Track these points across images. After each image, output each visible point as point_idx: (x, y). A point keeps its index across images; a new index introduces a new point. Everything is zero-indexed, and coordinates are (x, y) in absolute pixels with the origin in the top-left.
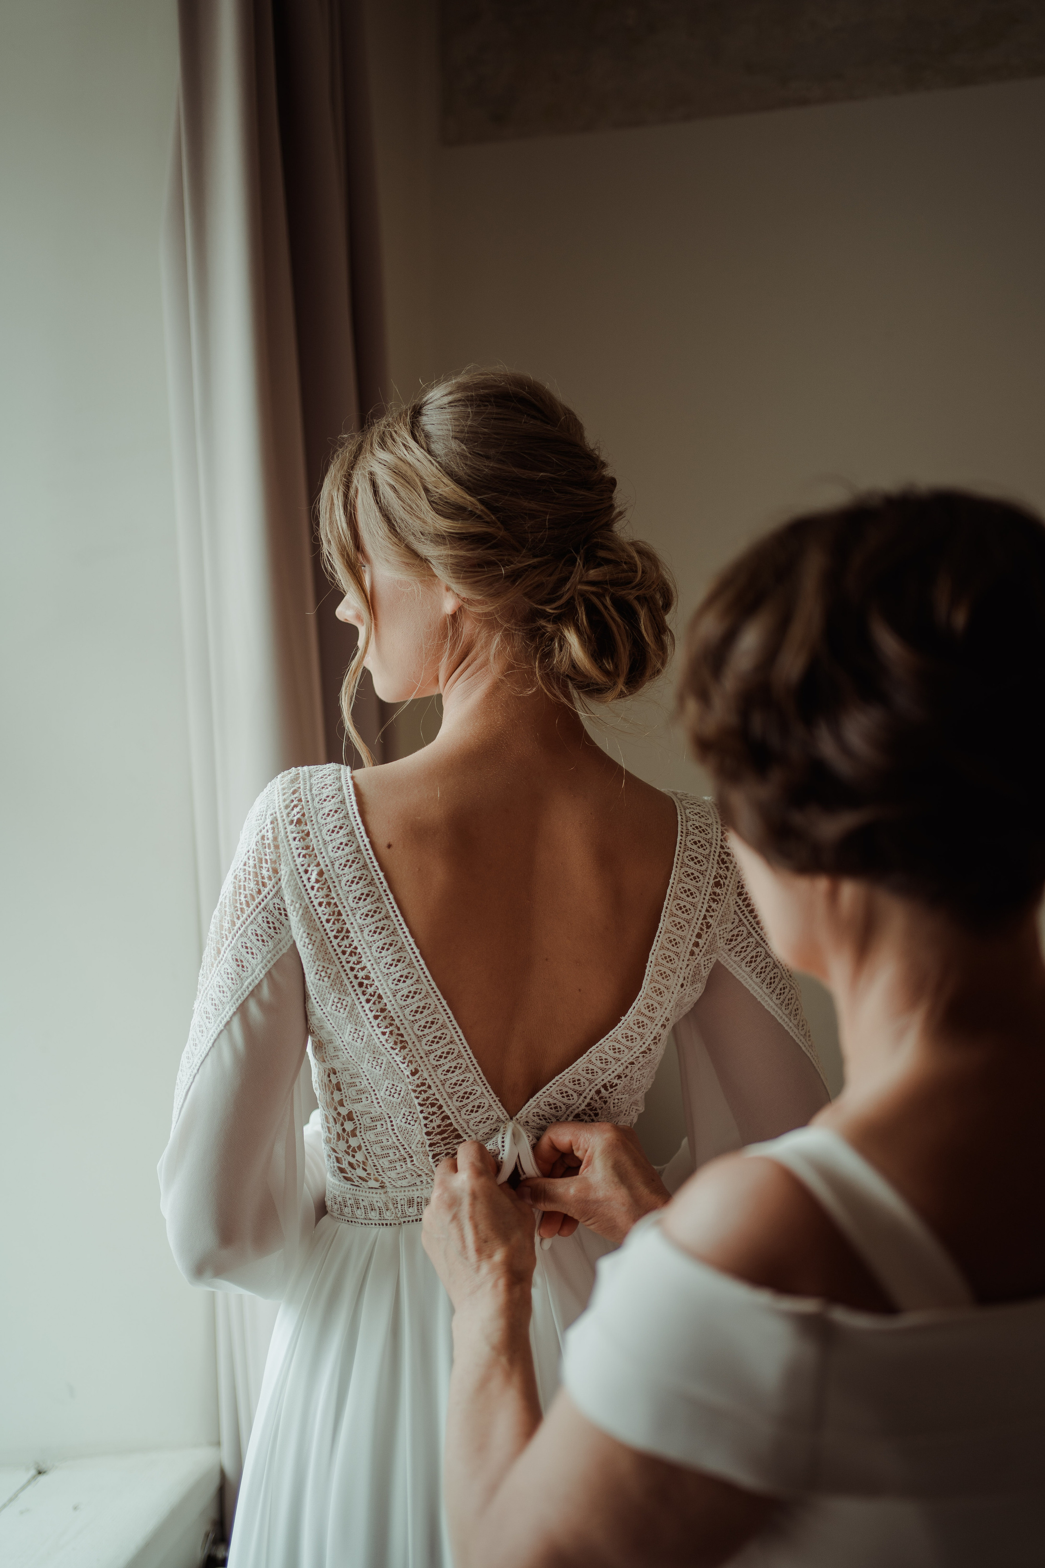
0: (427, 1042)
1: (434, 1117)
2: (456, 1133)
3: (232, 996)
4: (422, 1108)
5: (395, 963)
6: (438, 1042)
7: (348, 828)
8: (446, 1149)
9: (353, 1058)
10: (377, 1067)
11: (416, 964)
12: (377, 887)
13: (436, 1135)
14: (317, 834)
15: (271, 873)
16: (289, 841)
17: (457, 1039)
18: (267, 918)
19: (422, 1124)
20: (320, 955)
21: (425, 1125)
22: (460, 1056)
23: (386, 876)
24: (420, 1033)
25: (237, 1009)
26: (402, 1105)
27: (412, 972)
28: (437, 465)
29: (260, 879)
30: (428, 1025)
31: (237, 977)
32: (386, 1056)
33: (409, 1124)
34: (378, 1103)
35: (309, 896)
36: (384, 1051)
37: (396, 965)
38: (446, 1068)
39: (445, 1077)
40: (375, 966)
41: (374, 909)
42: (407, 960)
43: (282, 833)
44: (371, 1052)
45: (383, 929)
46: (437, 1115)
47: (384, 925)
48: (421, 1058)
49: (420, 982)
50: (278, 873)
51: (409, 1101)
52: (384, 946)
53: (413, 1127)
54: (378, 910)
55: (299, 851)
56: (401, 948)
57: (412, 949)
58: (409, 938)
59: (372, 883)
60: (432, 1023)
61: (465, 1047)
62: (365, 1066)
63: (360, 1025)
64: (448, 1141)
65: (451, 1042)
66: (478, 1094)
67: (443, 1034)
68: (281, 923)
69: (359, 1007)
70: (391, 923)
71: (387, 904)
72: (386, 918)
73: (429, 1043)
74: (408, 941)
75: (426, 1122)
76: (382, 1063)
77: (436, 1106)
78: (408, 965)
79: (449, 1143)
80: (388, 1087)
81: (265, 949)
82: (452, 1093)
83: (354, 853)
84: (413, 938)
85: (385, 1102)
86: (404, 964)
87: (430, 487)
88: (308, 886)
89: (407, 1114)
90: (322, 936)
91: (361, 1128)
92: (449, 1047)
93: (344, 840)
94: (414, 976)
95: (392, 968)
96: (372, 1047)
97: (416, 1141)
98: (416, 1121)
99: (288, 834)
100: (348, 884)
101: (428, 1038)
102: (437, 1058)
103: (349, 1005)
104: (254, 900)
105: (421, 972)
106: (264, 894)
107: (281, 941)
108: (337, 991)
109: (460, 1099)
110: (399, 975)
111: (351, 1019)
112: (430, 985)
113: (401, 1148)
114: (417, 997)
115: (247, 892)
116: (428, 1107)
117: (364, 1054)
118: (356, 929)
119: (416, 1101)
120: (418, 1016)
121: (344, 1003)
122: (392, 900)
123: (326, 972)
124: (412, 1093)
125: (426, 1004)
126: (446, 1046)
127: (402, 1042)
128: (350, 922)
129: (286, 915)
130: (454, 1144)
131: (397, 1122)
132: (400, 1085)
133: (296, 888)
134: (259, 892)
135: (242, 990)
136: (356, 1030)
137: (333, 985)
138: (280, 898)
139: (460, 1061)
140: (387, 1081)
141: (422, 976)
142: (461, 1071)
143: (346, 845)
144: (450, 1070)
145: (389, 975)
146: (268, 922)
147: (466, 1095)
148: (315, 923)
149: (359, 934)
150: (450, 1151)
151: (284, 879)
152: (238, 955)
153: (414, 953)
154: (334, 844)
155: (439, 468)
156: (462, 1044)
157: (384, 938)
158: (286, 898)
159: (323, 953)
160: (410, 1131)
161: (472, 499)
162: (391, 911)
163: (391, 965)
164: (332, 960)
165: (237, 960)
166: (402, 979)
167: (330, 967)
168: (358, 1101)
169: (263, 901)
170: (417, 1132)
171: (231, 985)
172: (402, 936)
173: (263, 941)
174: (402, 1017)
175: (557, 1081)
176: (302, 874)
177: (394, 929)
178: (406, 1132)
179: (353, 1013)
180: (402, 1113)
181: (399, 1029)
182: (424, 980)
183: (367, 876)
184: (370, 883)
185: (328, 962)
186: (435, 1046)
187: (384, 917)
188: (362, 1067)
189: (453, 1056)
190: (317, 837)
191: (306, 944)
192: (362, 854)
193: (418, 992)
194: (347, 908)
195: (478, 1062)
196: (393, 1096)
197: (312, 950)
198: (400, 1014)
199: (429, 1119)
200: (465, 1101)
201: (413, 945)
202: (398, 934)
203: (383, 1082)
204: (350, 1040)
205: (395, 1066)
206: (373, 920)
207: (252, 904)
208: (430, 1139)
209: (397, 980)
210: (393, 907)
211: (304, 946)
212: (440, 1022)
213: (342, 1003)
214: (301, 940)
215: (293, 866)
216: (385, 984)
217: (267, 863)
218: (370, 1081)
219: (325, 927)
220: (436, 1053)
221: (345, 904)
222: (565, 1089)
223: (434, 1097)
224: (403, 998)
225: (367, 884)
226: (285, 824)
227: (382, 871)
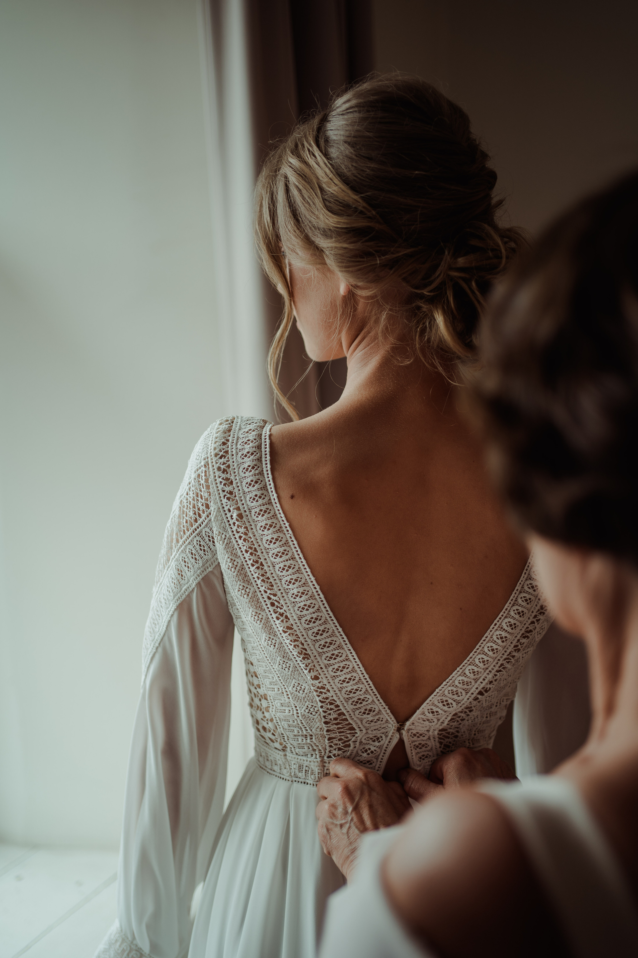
0: (326, 657)
1: (332, 712)
2: (351, 726)
3: (174, 597)
4: (322, 704)
5: (300, 594)
6: (335, 659)
7: (262, 483)
8: (340, 736)
9: (268, 658)
10: (286, 669)
11: (317, 597)
12: (285, 534)
13: (332, 724)
14: (238, 485)
15: (204, 508)
16: (217, 484)
17: (351, 658)
18: (200, 542)
19: (322, 716)
20: (240, 577)
21: (324, 717)
22: (354, 670)
23: (290, 526)
24: (321, 651)
25: (177, 607)
26: (306, 699)
27: (314, 603)
28: (330, 166)
29: (196, 510)
30: (327, 645)
31: (178, 583)
32: (293, 662)
33: (311, 714)
34: (288, 695)
35: (232, 530)
36: (291, 657)
37: (301, 597)
38: (342, 678)
39: (341, 686)
40: (284, 594)
41: (282, 551)
42: (310, 593)
43: (212, 476)
44: (282, 656)
45: (290, 567)
46: (334, 710)
47: (291, 564)
48: (321, 668)
49: (320, 611)
50: (209, 509)
51: (311, 697)
52: (291, 581)
53: (314, 717)
54: (286, 552)
55: (225, 493)
56: (304, 584)
57: (314, 585)
58: (311, 576)
59: (280, 530)
60: (331, 644)
61: (358, 665)
62: (276, 667)
63: (273, 635)
64: (342, 730)
65: (347, 660)
66: (370, 701)
67: (340, 653)
68: (209, 547)
69: (271, 621)
70: (296, 563)
71: (293, 548)
72: (292, 559)
73: (328, 659)
74: (310, 579)
75: (324, 714)
76: (290, 667)
77: (334, 705)
78: (310, 597)
79: (343, 732)
80: (294, 685)
81: (196, 566)
82: (347, 698)
83: (266, 504)
84: (314, 577)
85: (293, 695)
86: (307, 597)
87: (324, 186)
88: (231, 522)
89: (310, 706)
90: (242, 562)
91: (273, 708)
92: (344, 663)
93: (259, 493)
94: (316, 606)
95: (298, 598)
96: (283, 652)
97: (316, 726)
98: (316, 713)
99: (216, 478)
100: (262, 529)
101: (327, 655)
102: (334, 670)
103: (264, 618)
104: (192, 526)
105: (321, 604)
106: (199, 522)
107: (208, 561)
108: (254, 607)
109: (354, 703)
110: (303, 604)
111: (266, 630)
112: (329, 614)
113: (303, 729)
114: (318, 622)
115: (187, 518)
116: (327, 704)
117: (276, 657)
118: (269, 564)
119: (318, 699)
120: (319, 637)
121: (260, 617)
122: (296, 545)
123: (246, 591)
124: (314, 692)
125: (326, 628)
126: (342, 662)
127: (305, 654)
128: (264, 558)
129: (213, 542)
130: (347, 733)
131: (301, 711)
132: (304, 685)
133: (222, 522)
134: (196, 521)
135: (181, 593)
136: (270, 638)
137: (251, 601)
138: (210, 528)
139: (354, 674)
140: (294, 680)
141: (322, 607)
142: (354, 682)
143: (260, 497)
144: (345, 681)
145: (295, 603)
146: (200, 545)
147: (360, 701)
148: (236, 551)
149: (271, 568)
150: (343, 737)
151: (213, 514)
152: (180, 566)
153: (315, 588)
154: (251, 495)
155: (332, 169)
156: (356, 662)
157: (291, 575)
158: (214, 529)
159: (243, 576)
160: (311, 719)
161: (356, 197)
162: (296, 553)
163: (297, 596)
164: (250, 582)
165: (178, 570)
166: (306, 608)
167: (249, 587)
168: (272, 689)
169: (198, 528)
170: (317, 720)
171: (173, 588)
172: (306, 574)
173: (196, 559)
174: (305, 636)
175: (438, 693)
176: (227, 512)
177: (299, 568)
178: (308, 719)
179: (267, 625)
180: (306, 705)
181: (303, 644)
182: (324, 610)
183: (276, 524)
184: (279, 530)
185: (247, 583)
186: (332, 661)
187: (290, 558)
188: (274, 667)
189: (348, 670)
190: (238, 487)
191: (230, 568)
192: (273, 506)
193: (319, 619)
194: (262, 547)
195: (370, 678)
196: (299, 692)
197: (234, 572)
198: (304, 633)
199: (328, 713)
200: (358, 705)
201: (315, 582)
202: (302, 572)
203: (291, 680)
204: (266, 645)
205: (300, 670)
206: (281, 559)
207: (191, 529)
208: (328, 727)
209: (301, 608)
210: (297, 551)
211: (229, 569)
212: (337, 643)
213: (258, 617)
214: (226, 564)
215: (219, 504)
216: (292, 609)
217: (202, 498)
218: (280, 678)
219: (245, 556)
220: (333, 667)
221: (260, 544)
222: (445, 699)
223: (332, 698)
224: (307, 622)
225: (276, 531)
226: (214, 469)
227: (288, 522)
